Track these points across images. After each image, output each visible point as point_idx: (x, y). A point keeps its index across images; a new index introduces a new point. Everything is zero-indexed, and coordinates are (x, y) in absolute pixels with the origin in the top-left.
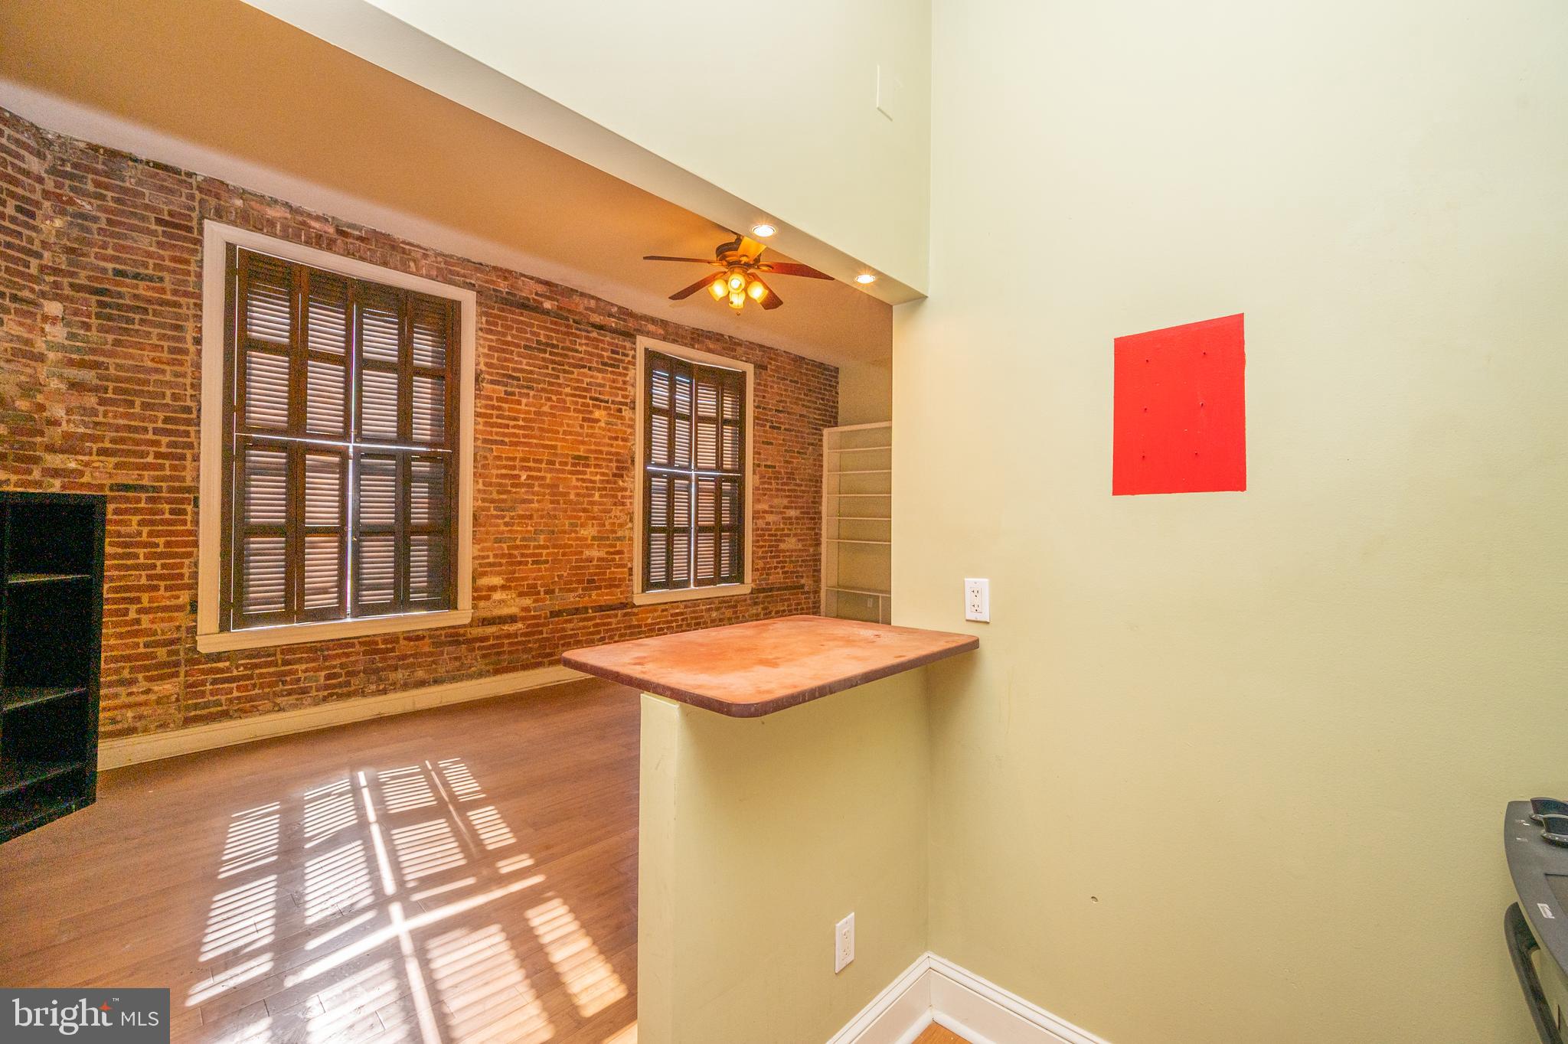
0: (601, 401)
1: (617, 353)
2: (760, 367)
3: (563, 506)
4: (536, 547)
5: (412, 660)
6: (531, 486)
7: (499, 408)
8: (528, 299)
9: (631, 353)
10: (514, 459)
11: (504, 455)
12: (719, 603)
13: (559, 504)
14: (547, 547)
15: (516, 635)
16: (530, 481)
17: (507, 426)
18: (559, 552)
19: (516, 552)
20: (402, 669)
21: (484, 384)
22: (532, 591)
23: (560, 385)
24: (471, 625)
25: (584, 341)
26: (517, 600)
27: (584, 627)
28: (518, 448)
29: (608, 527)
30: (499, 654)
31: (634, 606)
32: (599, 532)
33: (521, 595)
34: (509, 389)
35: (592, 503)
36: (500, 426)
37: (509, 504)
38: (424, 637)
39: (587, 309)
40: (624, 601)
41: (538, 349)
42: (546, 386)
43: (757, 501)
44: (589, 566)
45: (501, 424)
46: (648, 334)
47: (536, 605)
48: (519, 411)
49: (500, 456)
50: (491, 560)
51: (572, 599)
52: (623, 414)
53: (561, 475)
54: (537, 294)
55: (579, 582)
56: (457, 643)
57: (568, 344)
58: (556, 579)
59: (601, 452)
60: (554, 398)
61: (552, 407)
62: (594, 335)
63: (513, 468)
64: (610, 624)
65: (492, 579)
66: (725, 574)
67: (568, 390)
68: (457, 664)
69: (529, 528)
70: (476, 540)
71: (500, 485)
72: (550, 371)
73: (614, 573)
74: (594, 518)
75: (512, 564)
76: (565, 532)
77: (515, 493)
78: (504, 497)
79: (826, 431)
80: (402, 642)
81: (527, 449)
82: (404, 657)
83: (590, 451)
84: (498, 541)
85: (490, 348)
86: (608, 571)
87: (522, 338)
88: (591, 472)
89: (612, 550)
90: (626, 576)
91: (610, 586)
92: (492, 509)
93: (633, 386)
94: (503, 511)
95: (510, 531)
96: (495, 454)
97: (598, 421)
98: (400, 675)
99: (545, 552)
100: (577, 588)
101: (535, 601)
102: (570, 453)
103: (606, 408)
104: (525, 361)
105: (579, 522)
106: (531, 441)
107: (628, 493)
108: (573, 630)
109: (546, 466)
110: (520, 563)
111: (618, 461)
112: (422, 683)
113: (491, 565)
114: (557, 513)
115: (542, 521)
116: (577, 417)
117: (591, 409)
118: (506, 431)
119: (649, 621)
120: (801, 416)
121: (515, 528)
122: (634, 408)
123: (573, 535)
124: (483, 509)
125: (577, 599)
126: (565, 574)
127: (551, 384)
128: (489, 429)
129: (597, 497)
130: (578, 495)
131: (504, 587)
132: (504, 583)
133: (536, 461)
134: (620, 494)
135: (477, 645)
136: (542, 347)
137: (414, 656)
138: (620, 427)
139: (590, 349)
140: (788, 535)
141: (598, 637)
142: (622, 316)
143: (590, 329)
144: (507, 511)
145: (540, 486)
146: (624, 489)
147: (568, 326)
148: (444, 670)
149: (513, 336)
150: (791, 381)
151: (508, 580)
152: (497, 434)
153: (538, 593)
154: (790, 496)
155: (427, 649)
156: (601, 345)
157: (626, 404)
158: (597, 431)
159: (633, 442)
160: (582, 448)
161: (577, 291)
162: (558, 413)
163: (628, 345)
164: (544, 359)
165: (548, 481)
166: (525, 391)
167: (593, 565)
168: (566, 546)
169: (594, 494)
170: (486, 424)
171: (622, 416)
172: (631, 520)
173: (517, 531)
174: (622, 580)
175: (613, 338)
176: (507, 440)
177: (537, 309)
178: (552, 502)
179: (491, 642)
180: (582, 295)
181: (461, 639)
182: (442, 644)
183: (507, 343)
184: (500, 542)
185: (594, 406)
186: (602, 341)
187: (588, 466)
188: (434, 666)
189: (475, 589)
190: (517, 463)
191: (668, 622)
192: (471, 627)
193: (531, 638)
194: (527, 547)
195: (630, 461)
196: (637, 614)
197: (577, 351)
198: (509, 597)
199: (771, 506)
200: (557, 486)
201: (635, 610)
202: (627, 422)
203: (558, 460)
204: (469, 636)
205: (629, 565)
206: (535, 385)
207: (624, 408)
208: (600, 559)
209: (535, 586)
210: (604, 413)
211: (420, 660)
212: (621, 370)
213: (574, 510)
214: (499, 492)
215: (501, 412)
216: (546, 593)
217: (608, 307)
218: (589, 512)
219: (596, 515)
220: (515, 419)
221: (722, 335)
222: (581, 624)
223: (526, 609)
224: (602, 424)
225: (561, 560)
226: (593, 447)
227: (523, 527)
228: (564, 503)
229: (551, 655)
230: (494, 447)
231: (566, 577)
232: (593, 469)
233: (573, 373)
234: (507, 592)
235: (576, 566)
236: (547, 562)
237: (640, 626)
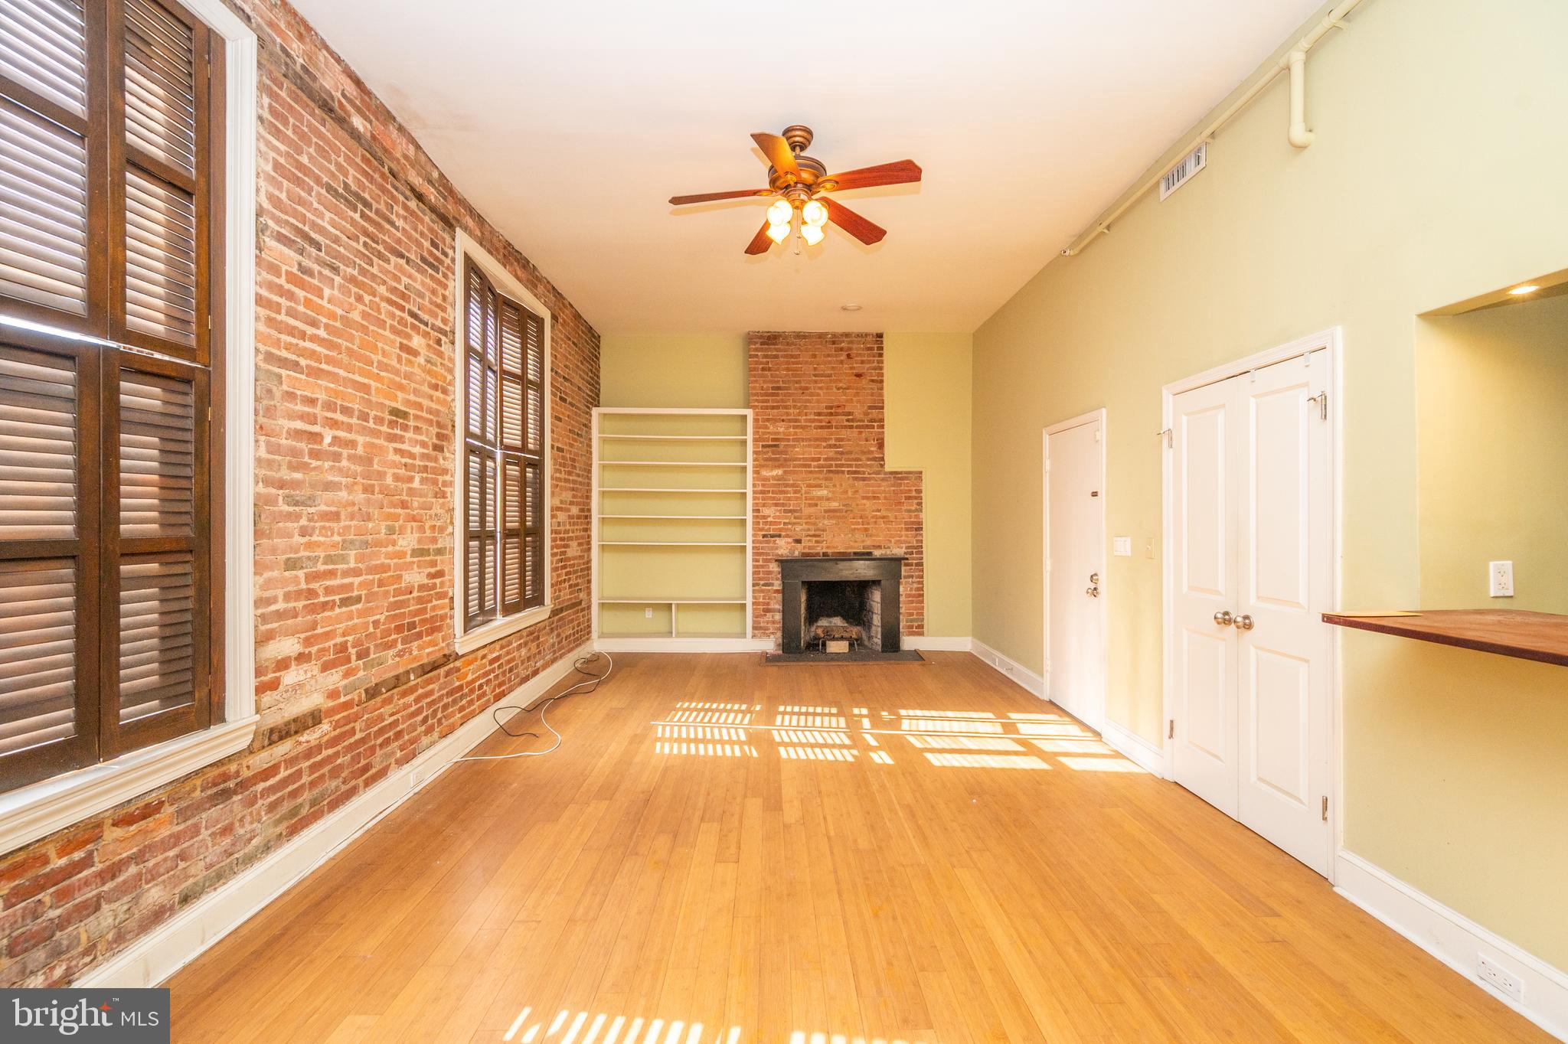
0: (421, 321)
1: (436, 247)
2: (554, 318)
3: (378, 496)
4: (346, 573)
5: (133, 869)
6: (336, 457)
7: (291, 296)
8: (332, 98)
9: (450, 252)
10: (312, 402)
11: (299, 393)
12: (527, 636)
13: (373, 493)
14: (357, 572)
15: (319, 748)
16: (336, 448)
17: (303, 335)
18: (374, 579)
19: (314, 586)
20: (109, 901)
21: (267, 239)
22: (340, 658)
23: (374, 277)
24: (250, 750)
25: (402, 212)
26: (321, 677)
27: (407, 706)
28: (319, 382)
29: (428, 533)
30: (294, 794)
31: (458, 657)
32: (419, 541)
33: (325, 667)
34: (306, 263)
35: (411, 492)
36: (292, 331)
37: (307, 492)
38: (161, 803)
39: (406, 157)
40: (447, 652)
41: (346, 200)
42: (355, 273)
43: (553, 494)
44: (409, 599)
45: (295, 328)
46: (466, 229)
47: (346, 681)
48: (319, 310)
49: (292, 393)
50: (280, 606)
51: (391, 662)
52: (442, 349)
53: (376, 441)
54: (344, 95)
55: (399, 629)
56: (226, 795)
57: (382, 207)
58: (371, 630)
59: (420, 406)
60: (367, 298)
61: (365, 315)
62: (413, 204)
63: (312, 420)
64: (431, 693)
65: (283, 643)
66: (529, 594)
67: (382, 290)
68: (227, 841)
69: (337, 538)
70: (259, 567)
71: (295, 453)
72: (361, 248)
73: (434, 608)
74: (414, 519)
75: (312, 609)
76: (379, 544)
77: (315, 468)
78: (298, 476)
79: (595, 411)
80: (111, 834)
81: (332, 386)
82: (113, 871)
83: (408, 402)
84: (291, 565)
85: (277, 166)
86: (429, 605)
87: (322, 168)
88: (410, 440)
89: (433, 570)
90: (447, 610)
91: (432, 631)
92: (280, 499)
93: (453, 306)
94: (297, 504)
95: (309, 546)
96: (285, 387)
97: (414, 353)
98: (107, 918)
99: (357, 580)
100: (395, 641)
101: (346, 675)
102: (387, 402)
103: (426, 335)
104: (328, 215)
105: (397, 524)
106: (337, 370)
107: (448, 478)
108: (391, 715)
109: (358, 422)
110: (325, 606)
111: (439, 425)
112: (158, 915)
113: (280, 615)
114: (371, 510)
115: (353, 523)
116: (393, 342)
117: (408, 330)
118: (301, 343)
119: (470, 677)
120: (579, 388)
121: (315, 538)
122: (453, 343)
123: (390, 548)
124: (271, 501)
125: (397, 659)
126: (382, 618)
127: (363, 272)
128: (274, 333)
129: (416, 484)
130: (397, 478)
131: (301, 658)
132: (302, 650)
133: (346, 411)
134: (441, 478)
135: (261, 786)
136: (354, 199)
137: (138, 858)
138: (439, 369)
139: (407, 228)
140: (570, 539)
141: (420, 718)
142: (441, 188)
143: (408, 193)
144: (304, 504)
145: (350, 457)
146: (445, 471)
147: (383, 175)
148: (202, 864)
149: (311, 158)
150: (574, 343)
151: (307, 642)
152: (288, 347)
153: (348, 660)
154: (573, 489)
155: (165, 832)
156: (420, 227)
157: (445, 334)
158: (416, 370)
159: (452, 397)
160: (400, 395)
161: (394, 119)
162: (371, 328)
163: (446, 236)
164: (353, 222)
165: (360, 450)
166: (327, 272)
167: (413, 598)
168: (384, 568)
169: (414, 477)
170: (270, 321)
171: (442, 353)
172: (452, 523)
173: (318, 544)
174: (443, 618)
175: (433, 221)
176: (303, 362)
177: (342, 121)
178: (368, 489)
179: (283, 773)
180: (401, 129)
181: (231, 784)
182: (199, 807)
183: (300, 166)
184: (294, 568)
185: (413, 327)
186: (422, 221)
187: (405, 428)
188: (182, 865)
189: (259, 672)
190: (318, 410)
191: (486, 674)
192: (251, 753)
193: (339, 748)
194: (332, 574)
195: (450, 427)
196: (458, 670)
197: (392, 224)
198: (309, 675)
199: (562, 502)
200: (369, 461)
201: (458, 664)
202: (446, 362)
203: (372, 413)
204: (246, 774)
205: (451, 594)
206: (342, 267)
207: (444, 338)
208: (421, 587)
209: (343, 648)
210: (423, 341)
211: (150, 864)
212: (440, 276)
213: (394, 505)
214: (292, 467)
215: (293, 305)
216: (359, 657)
217: (429, 167)
218: (407, 508)
219: (415, 512)
220: (314, 324)
221: (528, 262)
222: (402, 701)
223: (333, 694)
224: (421, 360)
225: (377, 592)
226: (412, 397)
227: (327, 536)
228: (381, 492)
229: (366, 768)
230: (284, 372)
231: (384, 624)
232: (409, 435)
233: (388, 261)
234: (305, 666)
235: (396, 602)
236: (358, 599)
237: (460, 688)
